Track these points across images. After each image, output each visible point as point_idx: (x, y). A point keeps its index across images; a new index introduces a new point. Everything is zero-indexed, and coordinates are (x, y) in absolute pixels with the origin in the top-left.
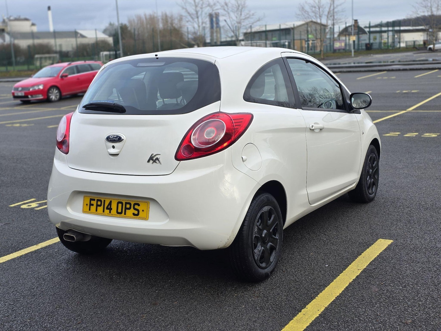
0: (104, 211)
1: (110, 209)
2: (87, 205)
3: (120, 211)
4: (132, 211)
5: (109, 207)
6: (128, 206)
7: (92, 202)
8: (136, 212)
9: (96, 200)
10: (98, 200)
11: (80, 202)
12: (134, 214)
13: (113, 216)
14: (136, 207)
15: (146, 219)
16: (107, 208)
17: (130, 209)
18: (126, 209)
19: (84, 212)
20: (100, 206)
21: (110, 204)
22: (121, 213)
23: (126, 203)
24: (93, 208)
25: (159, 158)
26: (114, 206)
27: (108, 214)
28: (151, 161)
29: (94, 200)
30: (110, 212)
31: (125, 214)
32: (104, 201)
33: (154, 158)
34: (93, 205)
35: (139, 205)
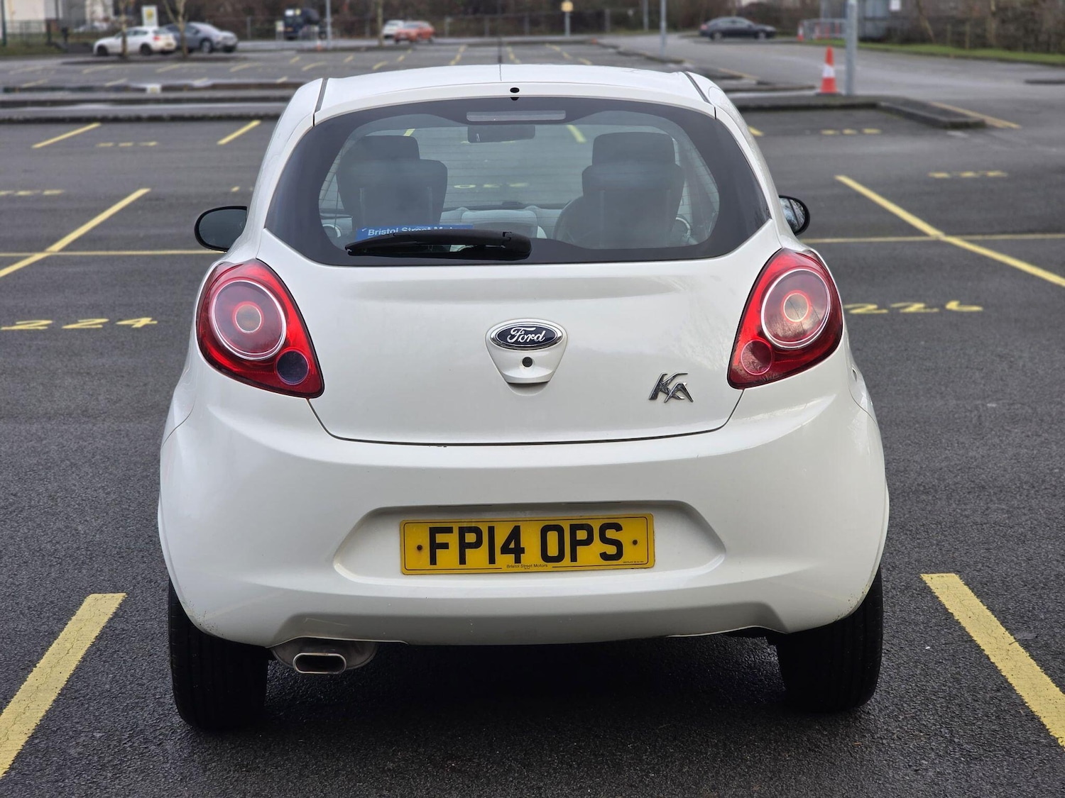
0: (492, 560)
1: (518, 552)
2: (420, 548)
3: (553, 550)
4: (598, 547)
5: (512, 546)
6: (582, 535)
7: (440, 538)
8: (612, 550)
9: (456, 531)
10: (462, 532)
11: (388, 543)
12: (605, 556)
13: (527, 571)
14: (610, 534)
15: (646, 563)
16: (505, 550)
17: (588, 542)
18: (575, 543)
19: (407, 570)
20: (477, 544)
21: (515, 534)
22: (560, 558)
23: (574, 528)
24: (448, 557)
25: (684, 384)
26: (530, 541)
27: (508, 566)
28: (662, 396)
29: (449, 530)
30: (518, 560)
31: (574, 558)
32: (491, 530)
33: (671, 387)
34: (445, 546)
35: (618, 528)
